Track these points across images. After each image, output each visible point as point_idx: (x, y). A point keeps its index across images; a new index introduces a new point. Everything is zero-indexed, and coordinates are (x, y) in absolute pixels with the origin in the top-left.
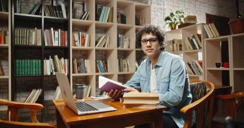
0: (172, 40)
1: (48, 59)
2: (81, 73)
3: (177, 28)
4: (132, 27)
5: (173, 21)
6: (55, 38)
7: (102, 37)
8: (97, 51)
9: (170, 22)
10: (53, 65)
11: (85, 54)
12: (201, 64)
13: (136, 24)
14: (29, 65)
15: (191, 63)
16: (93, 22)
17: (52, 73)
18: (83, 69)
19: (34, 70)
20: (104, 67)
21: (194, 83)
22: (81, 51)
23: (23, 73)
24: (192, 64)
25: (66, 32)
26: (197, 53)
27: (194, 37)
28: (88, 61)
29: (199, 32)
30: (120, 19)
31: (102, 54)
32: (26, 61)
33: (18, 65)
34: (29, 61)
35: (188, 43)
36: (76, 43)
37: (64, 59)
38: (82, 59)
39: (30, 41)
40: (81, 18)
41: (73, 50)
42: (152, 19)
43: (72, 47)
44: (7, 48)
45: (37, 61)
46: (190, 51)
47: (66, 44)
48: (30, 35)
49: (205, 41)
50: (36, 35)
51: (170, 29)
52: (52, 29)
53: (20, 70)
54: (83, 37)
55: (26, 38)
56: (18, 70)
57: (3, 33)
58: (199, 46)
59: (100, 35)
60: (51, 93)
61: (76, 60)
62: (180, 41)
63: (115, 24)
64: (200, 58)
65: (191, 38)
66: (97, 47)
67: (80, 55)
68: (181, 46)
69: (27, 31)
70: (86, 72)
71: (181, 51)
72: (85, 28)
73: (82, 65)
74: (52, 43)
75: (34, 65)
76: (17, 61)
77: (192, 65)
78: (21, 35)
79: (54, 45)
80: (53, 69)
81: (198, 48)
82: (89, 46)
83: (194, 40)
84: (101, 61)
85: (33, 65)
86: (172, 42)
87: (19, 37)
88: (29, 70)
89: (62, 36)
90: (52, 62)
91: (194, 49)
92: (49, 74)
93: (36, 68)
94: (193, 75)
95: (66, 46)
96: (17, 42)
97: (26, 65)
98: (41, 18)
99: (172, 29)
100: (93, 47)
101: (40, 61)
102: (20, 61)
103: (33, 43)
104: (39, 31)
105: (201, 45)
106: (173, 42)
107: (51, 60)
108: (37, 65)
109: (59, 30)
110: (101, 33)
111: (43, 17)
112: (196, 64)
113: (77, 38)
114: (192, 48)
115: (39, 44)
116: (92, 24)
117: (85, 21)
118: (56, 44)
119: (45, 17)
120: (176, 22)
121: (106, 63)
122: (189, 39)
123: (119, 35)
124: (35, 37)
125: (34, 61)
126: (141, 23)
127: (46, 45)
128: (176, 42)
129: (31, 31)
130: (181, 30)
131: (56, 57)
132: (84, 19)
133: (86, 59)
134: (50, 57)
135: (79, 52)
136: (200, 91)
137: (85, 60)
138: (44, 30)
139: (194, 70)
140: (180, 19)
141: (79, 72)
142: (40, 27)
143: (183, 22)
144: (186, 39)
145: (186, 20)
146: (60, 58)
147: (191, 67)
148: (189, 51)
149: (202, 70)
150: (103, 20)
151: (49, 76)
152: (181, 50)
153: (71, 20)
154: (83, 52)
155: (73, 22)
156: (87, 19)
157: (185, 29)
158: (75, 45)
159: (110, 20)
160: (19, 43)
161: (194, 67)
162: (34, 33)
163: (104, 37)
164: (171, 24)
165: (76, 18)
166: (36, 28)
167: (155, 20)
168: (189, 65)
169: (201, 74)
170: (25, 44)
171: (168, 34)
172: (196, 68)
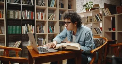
0: (87, 16)
2: (41, 33)
3: (89, 10)
4: (66, 10)
5: (87, 7)
6: (28, 15)
7: (51, 15)
8: (49, 22)
10: (27, 29)
12: (101, 28)
13: (69, 9)
14: (15, 29)
15: (96, 28)
16: (47, 7)
18: (42, 31)
19: (17, 31)
20: (52, 30)
21: (97, 38)
22: (41, 22)
23: (12, 33)
25: (33, 12)
26: (99, 23)
27: (98, 15)
29: (101, 13)
30: (60, 5)
31: (51, 23)
32: (13, 27)
33: (9, 29)
34: (15, 27)
35: (95, 18)
36: (38, 18)
37: (33, 26)
38: (41, 26)
39: (15, 17)
43: (36, 20)
44: (3, 20)
45: (19, 27)
47: (33, 18)
48: (15, 13)
49: (103, 17)
50: (18, 14)
51: (86, 11)
52: (26, 10)
53: (11, 31)
54: (42, 15)
55: (13, 15)
56: (9, 31)
57: (1, 13)
58: (100, 20)
59: (50, 14)
60: (26, 43)
61: (38, 26)
62: (91, 17)
63: (58, 8)
64: (101, 25)
65: (96, 16)
66: (49, 20)
67: (40, 24)
68: (91, 19)
69: (13, 12)
70: (43, 32)
71: (91, 22)
72: (43, 10)
73: (41, 29)
74: (26, 18)
75: (17, 29)
76: (9, 26)
77: (96, 29)
78: (10, 14)
79: (27, 19)
80: (27, 31)
81: (100, 21)
82: (45, 19)
83: (98, 16)
84: (51, 27)
86: (87, 18)
87: (10, 15)
89: (31, 14)
90: (26, 27)
91: (98, 21)
92: (25, 33)
94: (97, 34)
95: (33, 19)
96: (9, 17)
97: (13, 29)
98: (21, 5)
99: (87, 11)
100: (47, 20)
102: (10, 27)
103: (17, 18)
104: (20, 12)
105: (102, 19)
106: (87, 17)
108: (19, 29)
109: (30, 11)
110: (51, 13)
111: (22, 4)
112: (99, 29)
113: (39, 15)
114: (97, 21)
115: (20, 18)
117: (43, 6)
118: (28, 18)
119: (23, 4)
120: (89, 7)
121: (53, 28)
122: (95, 16)
123: (60, 14)
124: (17, 15)
125: (17, 27)
126: (71, 8)
127: (23, 19)
128: (89, 18)
129: (16, 11)
130: (91, 11)
131: (28, 25)
132: (42, 6)
133: (44, 26)
134: (25, 25)
136: (100, 42)
138: (22, 11)
139: (97, 31)
140: (91, 6)
142: (20, 10)
144: (94, 16)
145: (94, 7)
146: (30, 25)
147: (96, 30)
148: (95, 22)
149: (102, 32)
151: (25, 34)
152: (91, 21)
153: (36, 6)
154: (42, 23)
155: (37, 7)
156: (44, 6)
157: (93, 11)
158: (38, 19)
159: (56, 6)
162: (17, 12)
163: (52, 15)
164: (86, 8)
165: (38, 5)
166: (18, 10)
167: (78, 7)
168: (95, 29)
169: (101, 34)
170: (13, 18)
171: (85, 14)
172: (99, 31)
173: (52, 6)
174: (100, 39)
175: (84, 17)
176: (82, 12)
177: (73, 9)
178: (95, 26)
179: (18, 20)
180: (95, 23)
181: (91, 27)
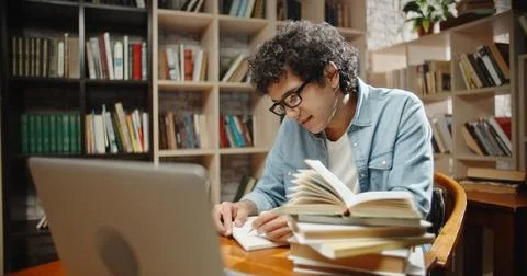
0: (421, 62)
1: (99, 112)
2: (185, 148)
3: (437, 28)
5: (425, 13)
6: (115, 59)
7: (238, 55)
8: (222, 92)
9: (416, 15)
10: (111, 129)
11: (197, 100)
12: (505, 124)
14: (53, 128)
15: (475, 124)
16: (214, 17)
17: (108, 149)
18: (191, 139)
19: (67, 140)
20: (244, 133)
22: (188, 92)
23: (40, 148)
24: (480, 128)
25: (144, 44)
26: (492, 95)
27: (486, 51)
28: (203, 117)
29: (502, 38)
30: (284, 10)
31: (239, 100)
34: (53, 118)
35: (467, 69)
36: (172, 72)
37: (140, 112)
38: (188, 114)
39: (53, 67)
40: (184, 8)
41: (162, 91)
42: (368, 12)
43: (156, 83)
45: (73, 117)
46: (474, 91)
47: (144, 73)
48: (52, 51)
49: (521, 64)
50: (67, 52)
51: (416, 36)
52: (107, 35)
53: (33, 140)
54: (189, 57)
55: (41, 59)
56: (26, 141)
58: (501, 76)
59: (231, 52)
61: (170, 116)
62: (446, 65)
63: (272, 24)
64: (503, 105)
65: (477, 55)
66: (225, 83)
67: (184, 104)
68: (446, 78)
69: (42, 42)
70: (197, 146)
71: (446, 93)
73: (187, 128)
74: (106, 71)
75: (66, 128)
76: (25, 117)
77: (477, 131)
78: (27, 52)
79: (112, 77)
80: (112, 137)
81: (498, 82)
82: (206, 79)
83: (486, 60)
84: (236, 120)
85: (63, 127)
86: (421, 69)
87: (24, 57)
88: (53, 140)
89: (132, 54)
90: (108, 121)
91: (485, 85)
92: (102, 150)
93: (70, 136)
94: (481, 157)
95: (144, 79)
96: (18, 71)
97: (46, 128)
98: (77, 8)
99: (422, 33)
100: (214, 83)
101: (79, 118)
102: (31, 118)
103: (60, 72)
104: (74, 42)
105: (510, 75)
106: (426, 67)
107: (106, 115)
108: (73, 128)
109: (126, 38)
111: (82, 5)
112: (491, 127)
113: (172, 59)
114: (479, 84)
115: (76, 75)
116: (211, 21)
117: (196, 14)
118: (118, 73)
119: (87, 5)
120: (434, 14)
121: (249, 124)
122: (470, 57)
124: (63, 58)
125: (66, 118)
126: (340, 20)
127: (93, 76)
128: (433, 67)
129: (55, 40)
130: (448, 35)
131: (119, 107)
132: (193, 10)
133: (200, 113)
134: (104, 107)
135: (182, 96)
137: (196, 117)
138: (87, 39)
139: (483, 141)
140: (445, 8)
141: (179, 146)
142: (74, 30)
143: (455, 13)
144: (464, 57)
145: (464, 8)
146: (128, 111)
147: (475, 136)
148: (469, 91)
149: (510, 145)
150: (241, 13)
151: (101, 155)
152: (446, 88)
153: (156, 12)
154: (191, 97)
155: (160, 17)
156: (201, 10)
157: (461, 32)
158: (168, 78)
159: (259, 11)
160: (24, 72)
161: (485, 136)
162: (61, 45)
163: (242, 56)
164: (419, 22)
166: (66, 35)
167: (378, 15)
168: (471, 129)
169: (506, 154)
170: (38, 73)
171: (411, 48)
173: (241, 15)
175: (404, 65)
176: (399, 40)
177: (350, 26)
178: (472, 114)
179: (65, 85)
180: (466, 98)
181: (447, 116)
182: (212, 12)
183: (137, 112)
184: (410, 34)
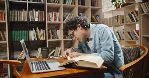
1: (32, 30)
2: (55, 39)
3: (120, 7)
4: (89, 8)
5: (118, 2)
6: (36, 16)
7: (68, 15)
8: (64, 24)
9: (116, 3)
10: (35, 34)
11: (57, 26)
12: (137, 32)
13: (91, 6)
14: (20, 34)
15: (130, 32)
17: (35, 39)
18: (56, 36)
21: (130, 47)
23: (17, 39)
24: (132, 33)
25: (44, 12)
26: (135, 24)
27: (133, 13)
28: (59, 31)
29: (137, 9)
30: (80, 2)
32: (19, 31)
33: (13, 34)
34: (20, 31)
35: (128, 18)
36: (51, 19)
38: (55, 30)
39: (20, 18)
40: (54, 3)
42: (103, 2)
43: (47, 22)
44: (5, 24)
45: (25, 31)
46: (130, 23)
47: (44, 20)
48: (20, 14)
49: (141, 16)
50: (24, 14)
52: (34, 10)
54: (55, 15)
55: (17, 16)
56: (14, 37)
58: (136, 19)
59: (66, 14)
60: (36, 52)
61: (51, 30)
62: (122, 16)
63: (77, 6)
64: (137, 27)
65: (130, 14)
66: (64, 22)
67: (54, 27)
68: (123, 20)
69: (17, 12)
70: (57, 38)
71: (123, 24)
72: (57, 9)
73: (55, 34)
74: (34, 19)
76: (13, 31)
79: (35, 21)
80: (36, 36)
81: (136, 21)
82: (60, 21)
83: (133, 15)
85: (23, 34)
86: (116, 17)
87: (13, 16)
88: (20, 37)
89: (40, 15)
90: (35, 32)
91: (132, 22)
92: (33, 39)
93: (25, 36)
94: (132, 40)
95: (44, 21)
97: (19, 34)
98: (26, 3)
99: (117, 8)
100: (62, 22)
101: (27, 31)
102: (15, 32)
103: (22, 20)
104: (26, 12)
105: (138, 19)
106: (118, 17)
107: (34, 30)
108: (26, 34)
109: (39, 11)
110: (68, 12)
111: (28, 2)
112: (134, 32)
113: (51, 16)
115: (26, 20)
116: (61, 6)
117: (57, 4)
118: (37, 20)
120: (120, 3)
122: (129, 14)
123: (80, 13)
124: (23, 16)
125: (24, 31)
126: (95, 5)
127: (31, 21)
128: (119, 17)
129: (21, 12)
130: (123, 8)
131: (37, 28)
132: (56, 3)
134: (34, 28)
135: (53, 25)
136: (135, 53)
137: (57, 30)
138: (29, 11)
139: (132, 36)
140: (123, 1)
141: (53, 38)
142: (26, 9)
143: (125, 2)
144: (127, 14)
145: (127, 1)
146: (40, 30)
147: (130, 35)
148: (128, 23)
149: (138, 37)
150: (69, 3)
151: (33, 41)
152: (123, 22)
153: (47, 3)
154: (56, 25)
155: (47, 5)
157: (125, 8)
158: (50, 21)
159: (73, 3)
160: (13, 20)
162: (22, 13)
164: (116, 5)
165: (50, 3)
166: (24, 10)
167: (105, 3)
168: (129, 33)
169: (138, 40)
170: (17, 20)
171: (114, 12)
172: (134, 35)
173: (69, 4)
174: (135, 49)
175: (112, 17)
176: (111, 9)
177: (98, 6)
178: (129, 29)
179: (24, 23)
180: (128, 25)
181: (123, 30)
182: (61, 3)
183: (42, 30)
184: (114, 8)
